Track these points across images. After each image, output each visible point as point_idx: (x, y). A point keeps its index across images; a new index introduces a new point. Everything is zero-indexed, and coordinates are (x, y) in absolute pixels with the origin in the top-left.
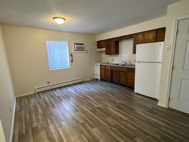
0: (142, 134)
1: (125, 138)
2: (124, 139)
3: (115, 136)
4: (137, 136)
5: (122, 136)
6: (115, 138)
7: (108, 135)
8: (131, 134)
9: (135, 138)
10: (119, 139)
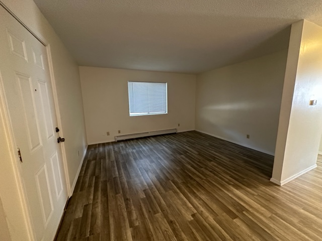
0: (177, 224)
1: (207, 225)
2: (209, 224)
3: (223, 231)
4: (188, 223)
5: (210, 229)
6: (223, 229)
7: (237, 237)
8: (196, 228)
9: (191, 221)
10: (218, 225)
